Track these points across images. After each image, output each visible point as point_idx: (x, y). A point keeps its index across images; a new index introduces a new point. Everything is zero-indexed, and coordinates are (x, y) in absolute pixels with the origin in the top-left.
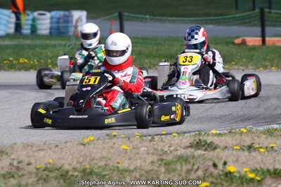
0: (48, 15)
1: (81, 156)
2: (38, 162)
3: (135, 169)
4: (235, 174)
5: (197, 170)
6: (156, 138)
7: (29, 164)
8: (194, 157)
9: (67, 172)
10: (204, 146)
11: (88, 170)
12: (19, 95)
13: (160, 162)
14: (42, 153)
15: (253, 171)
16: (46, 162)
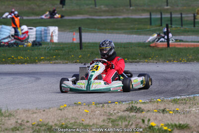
0: (35, 29)
1: (59, 117)
2: (33, 121)
3: (93, 124)
4: (155, 127)
5: (132, 125)
6: (106, 105)
7: (28, 122)
8: (129, 117)
9: (51, 127)
10: (135, 110)
11: (64, 126)
12: (19, 79)
13: (108, 120)
14: (35, 115)
15: (166, 125)
16: (38, 120)
